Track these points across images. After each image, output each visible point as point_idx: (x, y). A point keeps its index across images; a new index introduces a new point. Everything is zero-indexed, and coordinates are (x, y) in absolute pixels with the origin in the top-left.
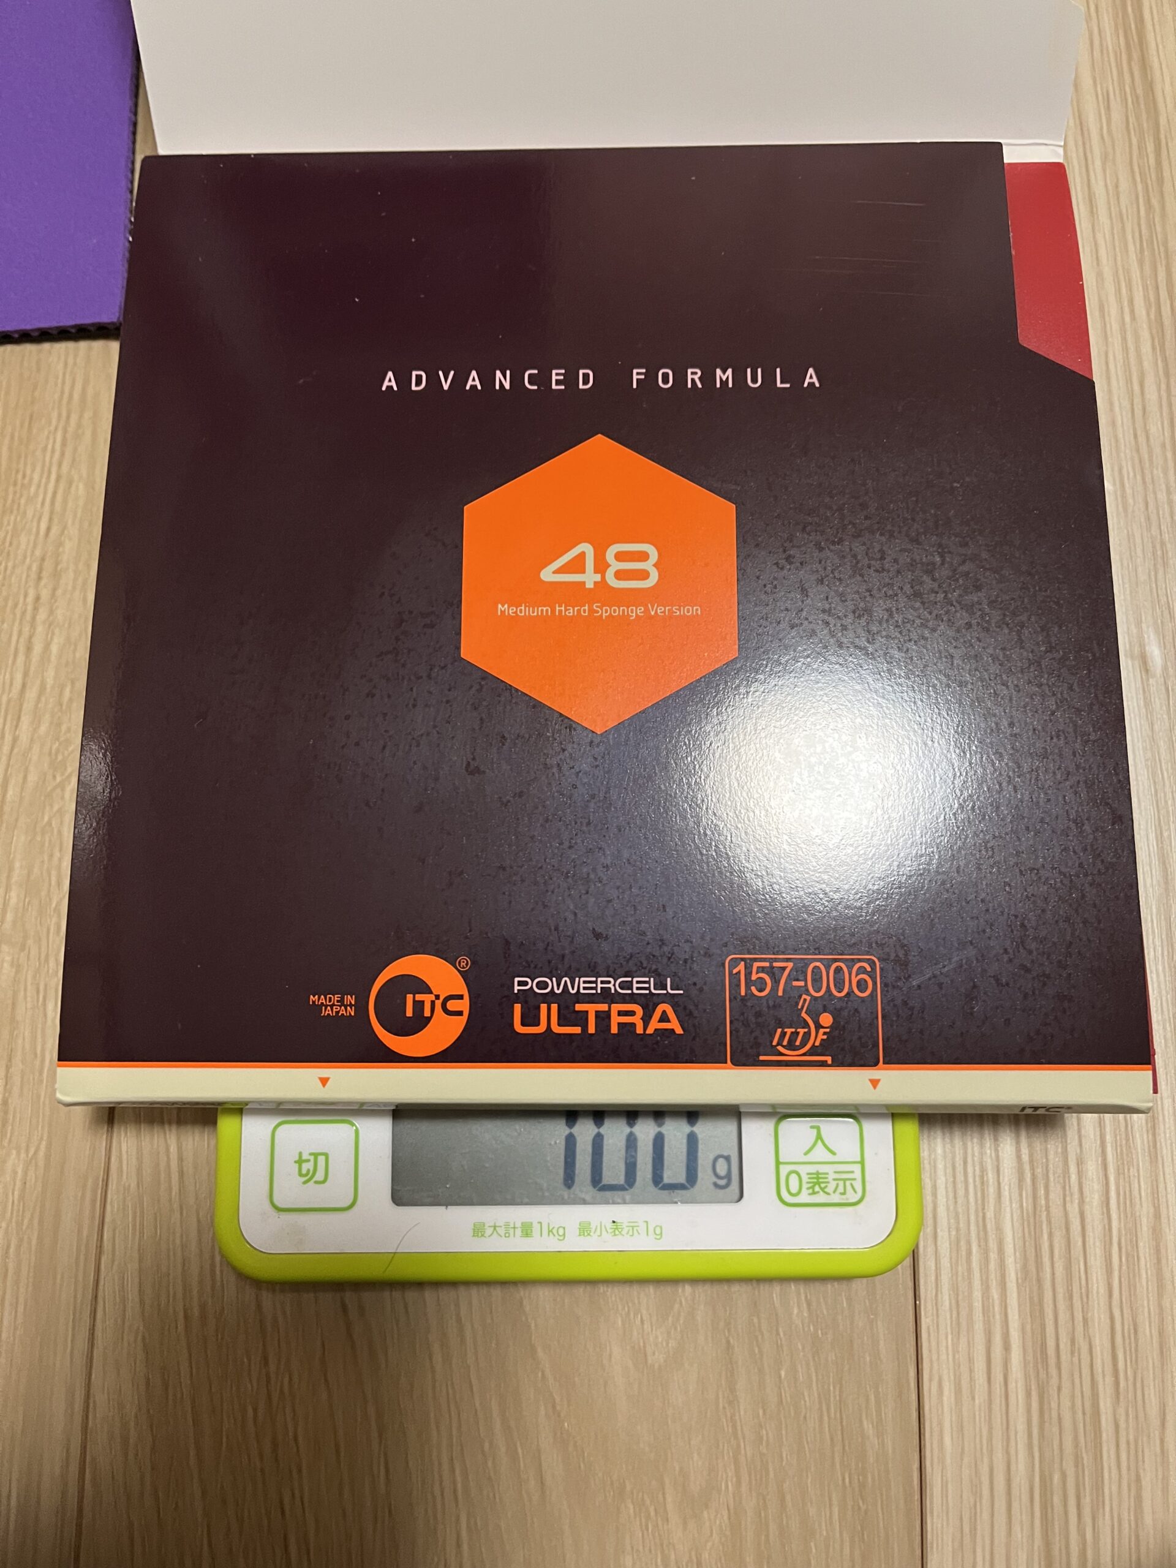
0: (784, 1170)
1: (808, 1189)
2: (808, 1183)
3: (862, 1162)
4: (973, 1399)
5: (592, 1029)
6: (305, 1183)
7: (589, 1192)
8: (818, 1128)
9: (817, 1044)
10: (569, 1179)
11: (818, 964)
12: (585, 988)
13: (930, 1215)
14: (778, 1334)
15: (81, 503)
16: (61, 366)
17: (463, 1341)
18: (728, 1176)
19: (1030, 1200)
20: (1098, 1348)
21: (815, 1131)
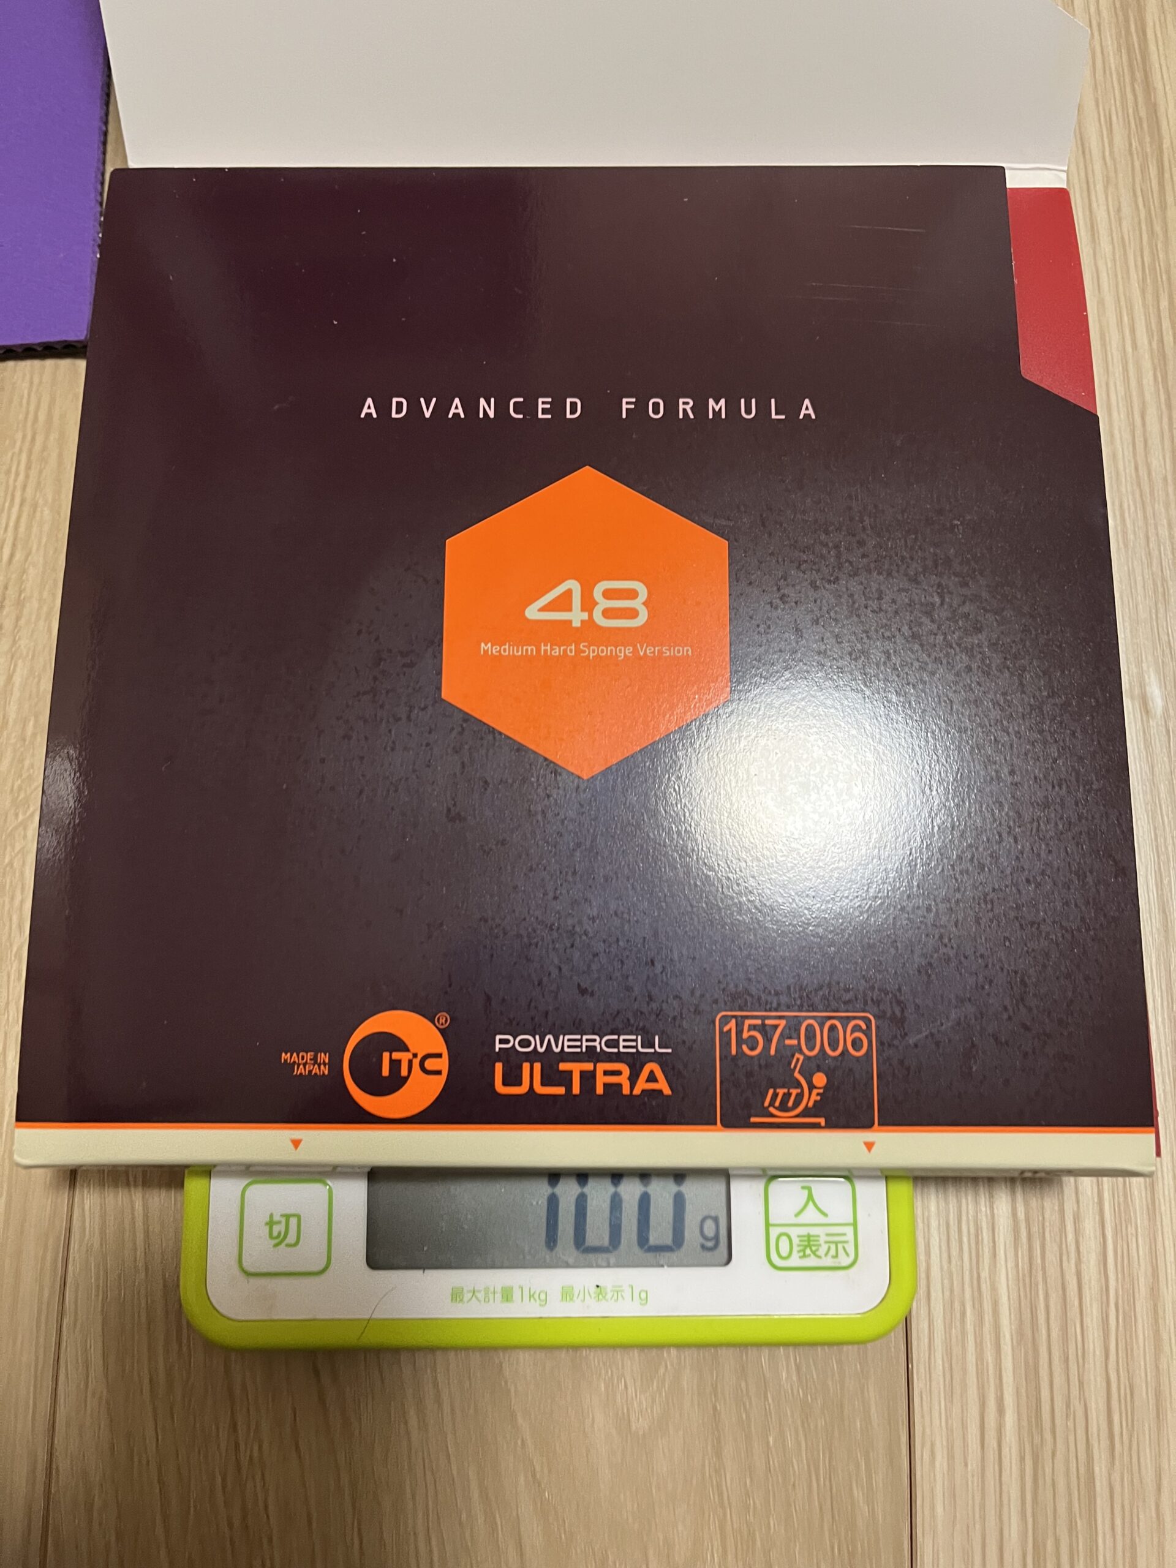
0: (774, 1232)
1: (799, 1251)
2: (799, 1246)
3: (855, 1225)
4: (966, 1465)
5: (576, 1090)
6: (276, 1245)
7: (571, 1254)
8: (809, 1189)
9: (811, 1104)
10: (551, 1240)
11: (811, 1021)
12: (569, 1047)
13: (923, 1275)
14: (766, 1398)
15: (46, 528)
16: (26, 385)
17: (440, 1404)
18: (717, 1238)
19: (1026, 1259)
20: (1094, 1411)
21: (806, 1192)
